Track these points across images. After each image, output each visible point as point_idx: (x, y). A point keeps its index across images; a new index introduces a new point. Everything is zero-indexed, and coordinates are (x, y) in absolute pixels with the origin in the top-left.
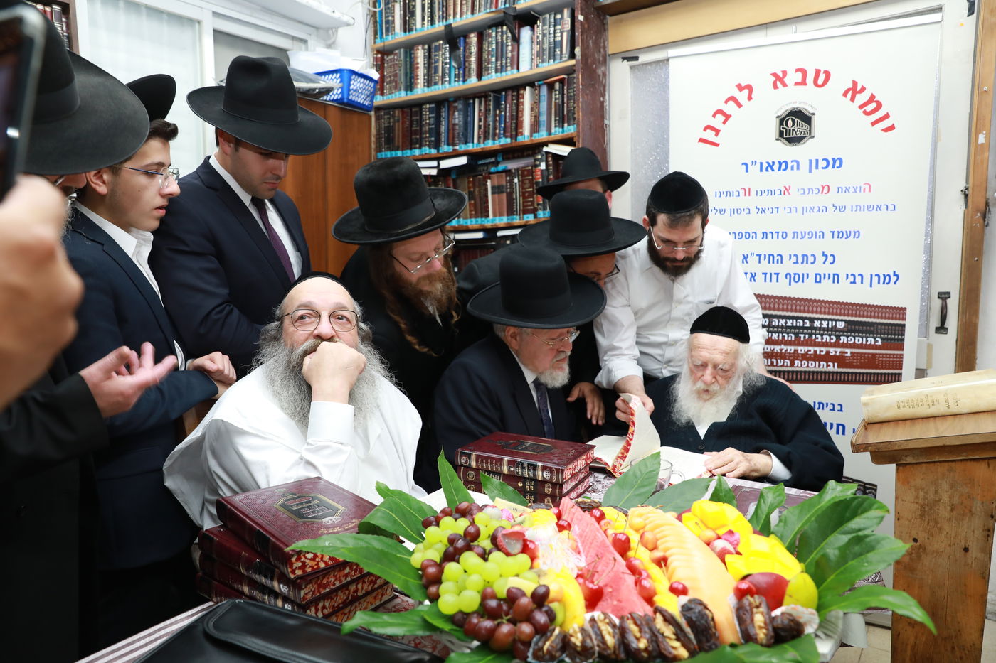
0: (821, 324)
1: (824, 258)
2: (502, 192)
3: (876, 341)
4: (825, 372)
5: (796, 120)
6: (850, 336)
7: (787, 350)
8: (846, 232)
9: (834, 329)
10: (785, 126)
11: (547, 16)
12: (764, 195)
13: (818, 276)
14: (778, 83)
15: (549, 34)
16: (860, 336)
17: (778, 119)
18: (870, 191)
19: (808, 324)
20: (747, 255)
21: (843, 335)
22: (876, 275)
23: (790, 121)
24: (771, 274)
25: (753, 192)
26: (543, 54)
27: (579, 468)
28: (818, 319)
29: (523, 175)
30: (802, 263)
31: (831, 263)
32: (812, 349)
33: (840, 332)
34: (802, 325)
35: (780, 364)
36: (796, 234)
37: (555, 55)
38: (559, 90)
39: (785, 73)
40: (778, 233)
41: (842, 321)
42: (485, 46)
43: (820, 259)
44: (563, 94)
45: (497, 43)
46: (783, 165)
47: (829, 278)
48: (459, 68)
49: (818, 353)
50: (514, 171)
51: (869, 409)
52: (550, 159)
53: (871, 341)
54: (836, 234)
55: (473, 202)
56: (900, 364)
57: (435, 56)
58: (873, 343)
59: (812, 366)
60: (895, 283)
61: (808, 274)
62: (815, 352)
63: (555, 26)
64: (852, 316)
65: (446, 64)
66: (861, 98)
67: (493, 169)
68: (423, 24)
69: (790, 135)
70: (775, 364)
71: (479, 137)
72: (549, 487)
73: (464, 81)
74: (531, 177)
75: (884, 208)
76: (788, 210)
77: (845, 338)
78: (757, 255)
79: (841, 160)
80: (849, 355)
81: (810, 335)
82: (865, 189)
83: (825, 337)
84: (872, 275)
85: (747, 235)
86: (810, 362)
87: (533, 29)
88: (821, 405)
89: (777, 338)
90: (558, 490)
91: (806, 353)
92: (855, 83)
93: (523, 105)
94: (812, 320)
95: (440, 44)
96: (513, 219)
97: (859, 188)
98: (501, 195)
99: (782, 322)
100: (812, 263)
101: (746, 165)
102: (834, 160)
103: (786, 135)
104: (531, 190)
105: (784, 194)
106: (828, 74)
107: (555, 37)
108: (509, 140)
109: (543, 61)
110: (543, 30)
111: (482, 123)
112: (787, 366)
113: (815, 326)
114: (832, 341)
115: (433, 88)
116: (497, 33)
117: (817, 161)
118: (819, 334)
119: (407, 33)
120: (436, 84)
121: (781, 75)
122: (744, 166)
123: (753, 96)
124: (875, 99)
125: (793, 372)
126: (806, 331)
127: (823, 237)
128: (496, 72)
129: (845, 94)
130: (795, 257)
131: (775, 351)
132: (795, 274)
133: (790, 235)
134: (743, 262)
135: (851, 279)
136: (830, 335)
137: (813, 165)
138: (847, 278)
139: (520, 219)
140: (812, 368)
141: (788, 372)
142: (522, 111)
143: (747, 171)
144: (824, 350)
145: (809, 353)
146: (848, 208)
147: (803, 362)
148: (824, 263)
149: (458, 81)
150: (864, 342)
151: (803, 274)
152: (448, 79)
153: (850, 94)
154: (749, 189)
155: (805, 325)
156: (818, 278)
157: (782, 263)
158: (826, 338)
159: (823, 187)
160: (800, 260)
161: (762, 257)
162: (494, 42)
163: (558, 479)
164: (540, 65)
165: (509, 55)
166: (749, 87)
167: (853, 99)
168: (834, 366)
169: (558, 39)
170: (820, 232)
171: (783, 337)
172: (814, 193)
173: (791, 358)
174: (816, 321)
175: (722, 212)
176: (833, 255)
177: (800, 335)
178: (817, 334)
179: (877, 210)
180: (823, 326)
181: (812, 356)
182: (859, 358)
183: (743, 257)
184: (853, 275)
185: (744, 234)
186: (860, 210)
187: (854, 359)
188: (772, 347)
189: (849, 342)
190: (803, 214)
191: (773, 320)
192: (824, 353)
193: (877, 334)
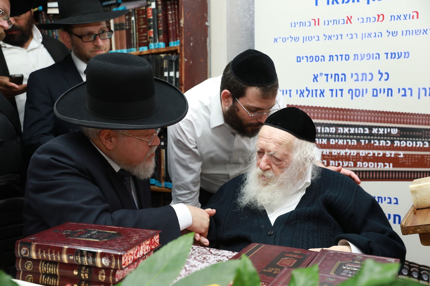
0: (378, 131)
1: (380, 76)
2: (122, 29)
3: (424, 144)
4: (383, 172)
6: (403, 140)
7: (350, 153)
8: (398, 53)
9: (389, 135)
12: (331, 24)
13: (375, 91)
16: (411, 141)
18: (418, 18)
19: (367, 131)
20: (317, 75)
21: (396, 140)
22: (423, 89)
24: (336, 90)
25: (321, 22)
27: (141, 253)
28: (375, 127)
29: (138, 15)
30: (362, 80)
31: (386, 80)
32: (371, 152)
33: (394, 137)
34: (362, 132)
35: (345, 165)
36: (356, 56)
40: (342, 56)
41: (395, 128)
43: (377, 76)
47: (384, 92)
49: (376, 155)
50: (131, 11)
51: (418, 196)
53: (420, 144)
54: (389, 55)
58: (421, 146)
59: (371, 166)
61: (367, 90)
62: (374, 154)
64: (404, 123)
70: (341, 165)
72: (103, 274)
74: (145, 16)
75: (428, 32)
76: (350, 36)
77: (399, 142)
78: (325, 75)
80: (402, 156)
81: (370, 140)
82: (413, 16)
83: (381, 142)
84: (419, 89)
85: (317, 58)
86: (370, 163)
89: (342, 144)
90: (111, 277)
91: (367, 156)
94: (371, 128)
96: (131, 51)
97: (408, 16)
98: (122, 31)
99: (346, 130)
100: (370, 80)
104: (145, 26)
105: (347, 23)
112: (351, 167)
113: (373, 132)
114: (387, 145)
118: (377, 139)
126: (365, 137)
127: (379, 58)
130: (356, 76)
131: (341, 154)
132: (356, 90)
133: (352, 57)
134: (314, 81)
136: (386, 140)
138: (399, 92)
139: (137, 50)
140: (371, 168)
143: (317, 4)
144: (381, 152)
145: (369, 155)
146: (400, 33)
147: (364, 163)
148: (380, 80)
151: (363, 90)
154: (319, 19)
155: (365, 132)
156: (375, 93)
157: (345, 80)
158: (383, 143)
159: (379, 16)
160: (360, 78)
161: (329, 76)
163: (116, 265)
168: (389, 166)
170: (376, 54)
171: (347, 142)
172: (371, 21)
173: (354, 160)
174: (374, 129)
175: (296, 39)
176: (387, 73)
177: (361, 141)
178: (375, 139)
179: (423, 34)
180: (379, 133)
181: (372, 158)
182: (410, 159)
183: (313, 77)
184: (404, 89)
185: (314, 58)
186: (410, 34)
187: (406, 160)
188: (339, 151)
189: (402, 146)
190: (362, 39)
191: (340, 128)
192: (381, 155)
193: (425, 138)
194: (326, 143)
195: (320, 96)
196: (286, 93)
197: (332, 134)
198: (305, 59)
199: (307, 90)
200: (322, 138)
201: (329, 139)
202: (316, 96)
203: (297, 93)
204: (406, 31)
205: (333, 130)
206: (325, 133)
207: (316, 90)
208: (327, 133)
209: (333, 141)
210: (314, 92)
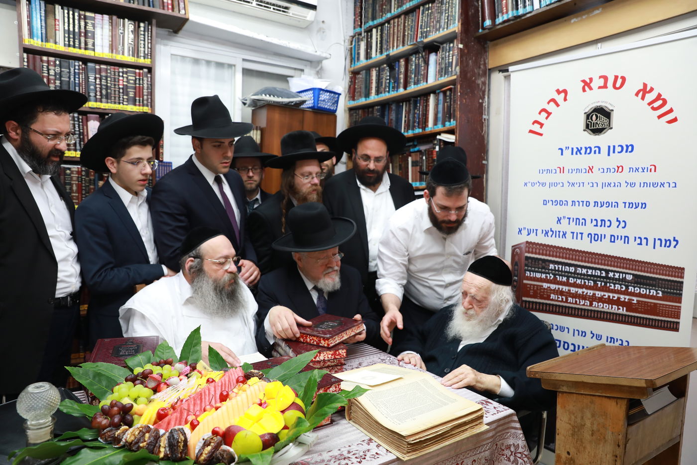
0: (614, 275)
1: (618, 223)
2: (417, 166)
3: (658, 293)
4: (616, 314)
5: (599, 115)
6: (637, 287)
7: (587, 293)
8: (635, 203)
9: (624, 280)
10: (590, 120)
11: (445, 45)
12: (574, 172)
13: (613, 237)
14: (586, 87)
15: (446, 57)
16: (644, 288)
17: (586, 115)
18: (655, 171)
19: (604, 274)
20: (561, 218)
21: (631, 286)
22: (659, 239)
23: (594, 116)
24: (577, 233)
25: (566, 170)
26: (442, 72)
28: (612, 271)
29: (429, 155)
30: (601, 226)
31: (623, 228)
32: (607, 294)
33: (628, 283)
34: (599, 274)
35: (582, 303)
36: (596, 203)
37: (448, 72)
38: (449, 96)
39: (591, 79)
40: (583, 202)
41: (630, 274)
42: (409, 67)
43: (615, 223)
44: (451, 99)
45: (415, 65)
46: (588, 150)
47: (621, 239)
48: (394, 82)
49: (611, 298)
50: (423, 151)
52: (442, 144)
53: (653, 292)
54: (627, 205)
55: (401, 171)
56: (678, 314)
57: (382, 74)
58: (655, 294)
59: (606, 308)
60: (675, 247)
61: (605, 235)
62: (609, 296)
63: (449, 52)
64: (638, 271)
65: (387, 79)
66: (650, 97)
67: (412, 150)
68: (376, 54)
69: (594, 127)
70: (578, 303)
71: (405, 128)
73: (397, 91)
75: (666, 185)
76: (591, 185)
77: (633, 288)
78: (568, 218)
79: (632, 146)
80: (635, 302)
81: (606, 283)
82: (651, 169)
83: (617, 285)
84: (655, 239)
85: (561, 202)
86: (605, 305)
87: (437, 55)
88: (613, 340)
89: (580, 283)
91: (602, 297)
92: (645, 85)
93: (429, 106)
94: (607, 271)
95: (384, 67)
97: (646, 169)
99: (584, 271)
100: (608, 227)
101: (562, 150)
102: (627, 146)
103: (591, 127)
105: (589, 172)
106: (624, 79)
107: (449, 59)
108: (420, 130)
109: (441, 76)
110: (442, 55)
111: (406, 119)
112: (587, 306)
113: (609, 276)
114: (622, 290)
115: (380, 95)
116: (416, 58)
117: (614, 147)
119: (368, 60)
120: (381, 93)
121: (588, 81)
122: (560, 151)
123: (568, 98)
124: (662, 98)
125: (591, 311)
126: (602, 279)
127: (617, 207)
128: (414, 84)
129: (637, 94)
130: (595, 221)
131: (579, 293)
132: (595, 234)
134: (557, 223)
135: (638, 241)
136: (621, 285)
137: (611, 150)
138: (635, 240)
140: (606, 309)
141: (588, 310)
142: (429, 111)
143: (562, 154)
144: (616, 296)
145: (605, 297)
146: (638, 185)
147: (599, 304)
148: (618, 227)
149: (394, 91)
150: (648, 293)
151: (601, 235)
152: (388, 90)
153: (641, 94)
154: (563, 168)
155: (602, 275)
156: (613, 239)
157: (585, 225)
158: (618, 287)
159: (618, 167)
160: (599, 223)
161: (571, 220)
162: (414, 64)
164: (439, 79)
165: (422, 73)
166: (565, 92)
167: (643, 98)
168: (623, 310)
169: (451, 60)
170: (615, 202)
171: (585, 282)
172: (611, 171)
173: (590, 300)
174: (610, 273)
175: (544, 184)
176: (624, 221)
177: (598, 282)
178: (611, 283)
179: (660, 187)
180: (615, 277)
181: (607, 300)
182: (643, 305)
183: (557, 219)
184: (640, 238)
185: (559, 202)
186: (647, 186)
187: (639, 306)
188: (577, 290)
189: (636, 292)
190: (602, 188)
191: (578, 269)
192: (616, 298)
193: (658, 288)
194: (565, 281)
195: (563, 237)
196: (533, 232)
197: (571, 273)
198: (551, 202)
199: (551, 231)
200: (562, 276)
201: (568, 278)
202: (559, 237)
203: (542, 233)
204: (644, 183)
205: (572, 269)
206: (565, 272)
207: (559, 232)
208: (567, 272)
209: (572, 280)
210: (558, 233)
